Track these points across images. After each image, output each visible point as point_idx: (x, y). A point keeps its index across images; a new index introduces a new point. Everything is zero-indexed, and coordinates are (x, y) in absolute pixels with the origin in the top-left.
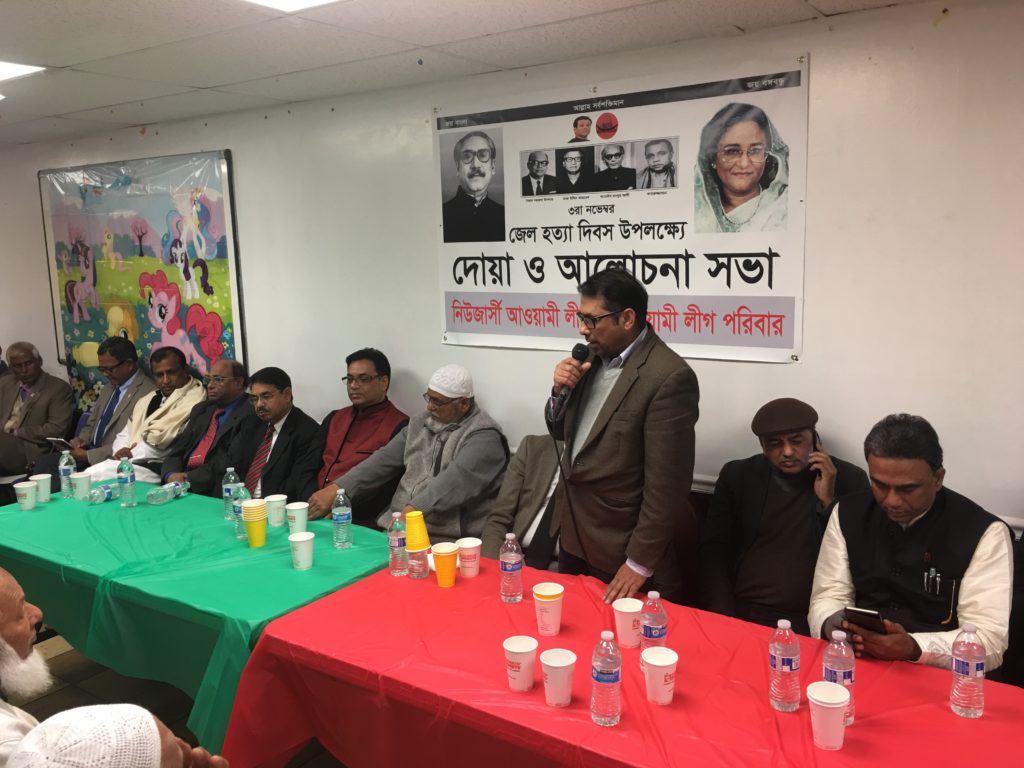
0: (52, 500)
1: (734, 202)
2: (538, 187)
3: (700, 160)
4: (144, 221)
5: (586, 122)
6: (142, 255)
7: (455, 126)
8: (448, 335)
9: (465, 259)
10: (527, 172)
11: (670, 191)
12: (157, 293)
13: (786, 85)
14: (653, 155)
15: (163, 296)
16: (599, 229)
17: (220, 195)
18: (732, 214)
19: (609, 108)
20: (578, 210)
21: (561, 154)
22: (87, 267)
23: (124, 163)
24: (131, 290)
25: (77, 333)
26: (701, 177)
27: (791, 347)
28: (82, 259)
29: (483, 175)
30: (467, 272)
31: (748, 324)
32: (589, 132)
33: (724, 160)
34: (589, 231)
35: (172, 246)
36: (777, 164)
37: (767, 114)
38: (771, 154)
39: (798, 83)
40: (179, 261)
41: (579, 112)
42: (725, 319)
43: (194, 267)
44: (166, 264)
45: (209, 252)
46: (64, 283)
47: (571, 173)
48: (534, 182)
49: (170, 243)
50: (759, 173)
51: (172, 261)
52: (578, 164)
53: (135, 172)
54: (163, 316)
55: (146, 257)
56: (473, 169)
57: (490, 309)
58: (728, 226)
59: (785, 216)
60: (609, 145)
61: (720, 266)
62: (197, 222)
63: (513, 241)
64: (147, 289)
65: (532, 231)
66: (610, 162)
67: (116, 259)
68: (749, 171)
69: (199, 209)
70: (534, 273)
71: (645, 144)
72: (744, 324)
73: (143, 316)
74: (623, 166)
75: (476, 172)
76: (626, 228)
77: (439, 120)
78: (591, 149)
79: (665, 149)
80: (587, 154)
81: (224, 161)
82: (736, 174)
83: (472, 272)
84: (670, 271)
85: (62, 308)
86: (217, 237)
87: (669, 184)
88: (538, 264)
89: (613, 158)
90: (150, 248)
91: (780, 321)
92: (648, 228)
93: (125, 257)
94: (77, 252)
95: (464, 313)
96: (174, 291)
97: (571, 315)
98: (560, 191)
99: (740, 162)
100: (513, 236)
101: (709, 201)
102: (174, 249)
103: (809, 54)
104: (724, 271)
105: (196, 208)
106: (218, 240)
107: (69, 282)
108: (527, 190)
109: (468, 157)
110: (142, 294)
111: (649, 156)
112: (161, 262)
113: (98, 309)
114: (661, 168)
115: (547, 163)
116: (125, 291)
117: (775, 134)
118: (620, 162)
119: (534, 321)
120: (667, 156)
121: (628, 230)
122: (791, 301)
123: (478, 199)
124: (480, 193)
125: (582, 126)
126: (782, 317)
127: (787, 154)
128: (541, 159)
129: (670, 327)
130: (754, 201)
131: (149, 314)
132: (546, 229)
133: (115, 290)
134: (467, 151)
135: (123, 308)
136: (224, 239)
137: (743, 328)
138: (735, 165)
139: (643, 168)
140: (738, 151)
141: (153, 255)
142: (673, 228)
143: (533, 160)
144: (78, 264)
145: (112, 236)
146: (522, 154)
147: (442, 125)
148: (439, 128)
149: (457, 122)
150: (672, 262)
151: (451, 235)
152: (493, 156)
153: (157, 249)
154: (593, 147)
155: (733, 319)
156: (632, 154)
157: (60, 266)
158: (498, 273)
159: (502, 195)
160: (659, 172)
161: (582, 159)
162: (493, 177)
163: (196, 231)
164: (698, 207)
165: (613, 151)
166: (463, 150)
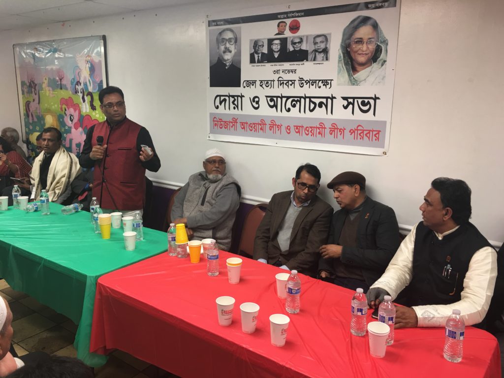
0: (9, 209)
1: (358, 69)
2: (258, 59)
3: (341, 45)
4: (62, 71)
5: (284, 24)
6: (61, 89)
7: (217, 25)
8: (210, 135)
9: (220, 96)
10: (253, 51)
11: (325, 63)
12: (68, 109)
13: (388, 7)
14: (317, 43)
15: (72, 111)
16: (288, 82)
17: (100, 59)
18: (357, 76)
19: (296, 17)
20: (278, 72)
21: (270, 41)
22: (36, 94)
23: (54, 41)
24: (56, 107)
25: (31, 127)
26: (342, 55)
27: (384, 148)
28: (33, 90)
29: (230, 52)
30: (221, 103)
31: (362, 135)
32: (285, 30)
33: (354, 46)
34: (283, 83)
35: (76, 84)
36: (381, 50)
37: (378, 22)
38: (379, 44)
39: (395, 6)
40: (80, 92)
41: (281, 19)
42: (350, 132)
43: (87, 96)
44: (74, 94)
45: (94, 88)
46: (25, 102)
47: (275, 52)
48: (256, 56)
49: (75, 83)
50: (372, 54)
51: (76, 93)
52: (279, 47)
53: (59, 46)
54: (72, 120)
55: (63, 90)
56: (226, 48)
57: (232, 122)
58: (354, 82)
59: (384, 77)
60: (295, 37)
61: (349, 103)
62: (89, 73)
63: (245, 87)
64: (64, 106)
65: (254, 82)
66: (295, 46)
67: (49, 91)
68: (367, 53)
69: (90, 66)
70: (254, 104)
71: (314, 37)
72: (360, 134)
73: (61, 120)
74: (302, 48)
75: (227, 50)
76: (302, 82)
77: (209, 21)
78: (286, 39)
79: (324, 40)
80: (284, 41)
81: (102, 41)
82: (360, 54)
83: (224, 103)
84: (323, 105)
85: (24, 115)
86: (98, 80)
87: (325, 59)
88: (256, 99)
89: (297, 45)
90: (65, 85)
91: (378, 133)
92: (313, 82)
93: (53, 90)
94: (31, 87)
95: (220, 124)
97: (272, 127)
98: (269, 62)
99: (362, 48)
100: (245, 85)
101: (345, 69)
102: (77, 86)
104: (351, 106)
105: (88, 65)
106: (99, 82)
107: (28, 101)
108: (252, 61)
109: (223, 42)
110: (61, 109)
111: (315, 43)
112: (71, 93)
113: (41, 116)
114: (321, 50)
115: (263, 46)
116: (53, 107)
117: (381, 33)
118: (300, 46)
119: (254, 130)
120: (324, 43)
121: (303, 83)
122: (384, 123)
123: (228, 64)
124: (228, 61)
125: (282, 26)
126: (379, 131)
127: (387, 44)
128: (260, 44)
129: (322, 135)
130: (368, 69)
131: (65, 119)
132: (261, 81)
133: (48, 106)
134: (223, 39)
135: (52, 116)
136: (101, 82)
137: (359, 137)
138: (360, 49)
139: (312, 50)
141: (67, 89)
142: (326, 83)
143: (256, 45)
144: (32, 93)
145: (47, 79)
146: (251, 40)
147: (211, 24)
148: (209, 26)
149: (218, 23)
150: (324, 100)
151: (213, 84)
152: (236, 42)
153: (69, 86)
154: (287, 38)
155: (354, 132)
156: (307, 42)
157: (23, 94)
158: (236, 104)
159: (240, 62)
160: (320, 52)
161: (281, 44)
162: (235, 53)
163: (88, 77)
164: (339, 71)
165: (297, 40)
166: (221, 38)
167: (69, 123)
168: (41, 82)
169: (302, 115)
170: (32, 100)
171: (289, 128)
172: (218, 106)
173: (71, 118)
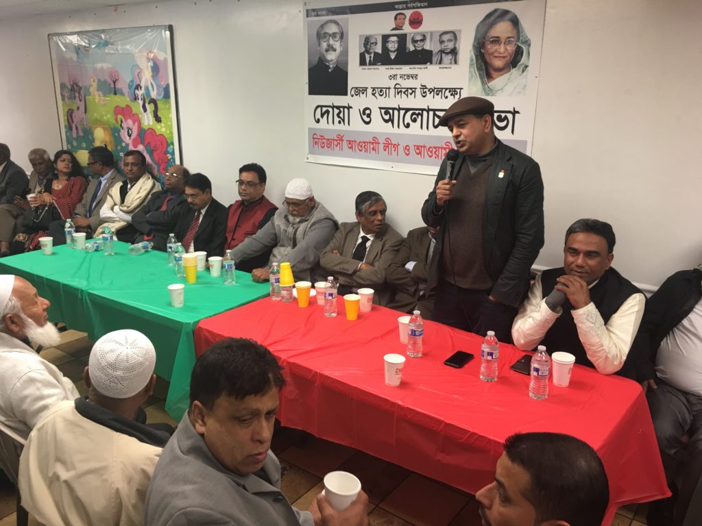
1: (494, 76)
2: (370, 61)
3: (474, 46)
4: (117, 71)
5: (403, 16)
6: (115, 94)
7: (317, 15)
8: (309, 156)
9: (322, 107)
10: (363, 49)
11: (454, 66)
12: (126, 120)
14: (444, 42)
15: (130, 122)
16: (407, 91)
17: (166, 56)
18: (492, 84)
19: (418, 8)
20: (394, 77)
21: (385, 38)
22: (81, 101)
23: (103, 31)
24: (109, 117)
25: (75, 144)
26: (474, 57)
28: (77, 95)
29: (335, 50)
30: (322, 116)
32: (404, 24)
33: (489, 47)
34: (401, 91)
35: (135, 89)
36: (522, 52)
37: (518, 17)
38: (519, 44)
40: (140, 99)
41: (399, 10)
43: (149, 103)
44: (132, 101)
45: (158, 94)
47: (391, 51)
48: (367, 56)
49: (134, 87)
50: (511, 57)
51: (135, 99)
52: (396, 46)
53: (110, 38)
54: (130, 136)
55: (118, 95)
56: (329, 45)
57: (336, 140)
58: (488, 92)
59: (525, 87)
60: (416, 33)
62: (151, 74)
63: (352, 96)
64: (120, 117)
65: (365, 90)
66: (416, 45)
67: (99, 96)
68: (505, 55)
69: (152, 65)
70: (365, 118)
71: (440, 33)
73: (116, 135)
74: (425, 48)
75: (331, 48)
76: (425, 90)
77: (307, 10)
78: (405, 36)
79: (452, 38)
80: (402, 39)
81: (168, 33)
82: (496, 57)
83: (326, 115)
85: (65, 127)
86: (163, 84)
87: (453, 62)
88: (368, 112)
89: (419, 43)
90: (121, 90)
92: (438, 91)
93: (104, 96)
94: (74, 90)
95: (320, 142)
96: (137, 119)
97: (387, 147)
98: (383, 64)
99: (499, 49)
100: (353, 93)
101: (478, 75)
102: (137, 91)
105: (151, 64)
106: (165, 86)
107: (70, 110)
108: (363, 62)
109: (325, 37)
110: (116, 120)
111: (442, 42)
112: (128, 99)
113: (88, 129)
114: (449, 51)
115: (376, 44)
116: (105, 118)
117: (523, 31)
118: (423, 45)
119: (364, 150)
120: (453, 42)
121: (426, 92)
122: (524, 142)
123: (331, 66)
124: (332, 62)
125: (400, 19)
127: (529, 45)
128: (373, 41)
130: (506, 76)
131: (121, 134)
132: (374, 89)
133: (99, 116)
134: (325, 33)
135: (104, 129)
136: (168, 86)
138: (496, 51)
139: (437, 51)
140: (498, 41)
141: (122, 94)
142: (454, 92)
143: (367, 42)
144: (75, 98)
145: (96, 81)
146: (361, 36)
147: (309, 15)
148: (307, 16)
151: (314, 90)
152: (342, 37)
153: (126, 90)
156: (431, 40)
157: (63, 99)
158: (342, 117)
159: (346, 64)
160: (447, 54)
161: (399, 42)
162: (341, 52)
163: (150, 80)
164: (471, 78)
165: (419, 38)
166: (323, 32)
167: (127, 139)
168: (88, 85)
169: (424, 132)
170: (75, 108)
171: (408, 148)
172: (319, 120)
173: (128, 132)
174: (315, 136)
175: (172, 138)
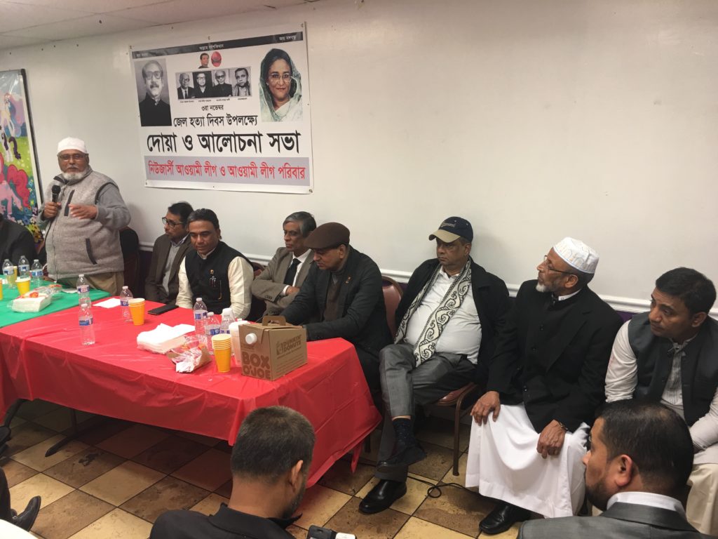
1: (278, 105)
2: (186, 95)
3: (261, 80)
5: (206, 57)
7: (141, 57)
9: (153, 136)
10: (180, 85)
13: (297, 40)
14: (239, 77)
16: (217, 119)
17: (20, 98)
18: (278, 111)
19: (217, 48)
20: (205, 108)
21: (195, 75)
26: (263, 89)
27: (309, 185)
29: (158, 86)
30: (154, 144)
32: (208, 63)
33: (272, 81)
34: (213, 120)
36: (296, 84)
37: (289, 55)
38: (293, 78)
39: (302, 39)
40: (1, 138)
42: (279, 170)
43: (9, 142)
47: (201, 86)
48: (183, 91)
52: (204, 81)
56: (152, 82)
57: (168, 166)
58: (276, 118)
59: (301, 113)
60: (218, 71)
61: (274, 140)
63: (176, 126)
65: (185, 120)
66: (219, 80)
68: (284, 87)
70: (187, 144)
71: (235, 70)
72: (288, 172)
74: (226, 83)
75: (154, 85)
76: (230, 118)
77: (133, 53)
79: (245, 74)
80: (208, 74)
81: (21, 76)
82: (278, 89)
83: (157, 144)
84: (252, 143)
86: (20, 123)
88: (189, 139)
89: (221, 78)
91: (303, 171)
92: (239, 119)
97: (207, 169)
98: (196, 97)
99: (279, 82)
100: (176, 123)
101: (268, 104)
103: (305, 23)
104: (276, 143)
108: (180, 96)
109: (149, 75)
111: (237, 77)
114: (243, 84)
115: (189, 80)
117: (294, 67)
118: (224, 80)
119: (190, 173)
121: (231, 120)
122: (307, 160)
123: (156, 100)
124: (157, 97)
125: (204, 59)
126: (304, 168)
127: (300, 78)
128: (186, 77)
129: (254, 175)
130: (288, 104)
132: (192, 119)
134: (149, 72)
136: (24, 125)
137: (288, 175)
138: (277, 84)
139: (235, 85)
140: (277, 76)
142: (252, 119)
143: (182, 78)
146: (177, 74)
147: (135, 56)
148: (134, 58)
150: (252, 138)
151: (144, 123)
152: (162, 75)
154: (210, 72)
155: (283, 170)
156: (229, 76)
158: (170, 145)
159: (168, 98)
160: (242, 87)
161: (206, 78)
162: (163, 88)
163: (9, 120)
164: (262, 107)
165: (220, 74)
166: (147, 71)
169: (234, 154)
171: (223, 169)
174: (151, 163)
175: (31, 172)
